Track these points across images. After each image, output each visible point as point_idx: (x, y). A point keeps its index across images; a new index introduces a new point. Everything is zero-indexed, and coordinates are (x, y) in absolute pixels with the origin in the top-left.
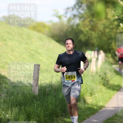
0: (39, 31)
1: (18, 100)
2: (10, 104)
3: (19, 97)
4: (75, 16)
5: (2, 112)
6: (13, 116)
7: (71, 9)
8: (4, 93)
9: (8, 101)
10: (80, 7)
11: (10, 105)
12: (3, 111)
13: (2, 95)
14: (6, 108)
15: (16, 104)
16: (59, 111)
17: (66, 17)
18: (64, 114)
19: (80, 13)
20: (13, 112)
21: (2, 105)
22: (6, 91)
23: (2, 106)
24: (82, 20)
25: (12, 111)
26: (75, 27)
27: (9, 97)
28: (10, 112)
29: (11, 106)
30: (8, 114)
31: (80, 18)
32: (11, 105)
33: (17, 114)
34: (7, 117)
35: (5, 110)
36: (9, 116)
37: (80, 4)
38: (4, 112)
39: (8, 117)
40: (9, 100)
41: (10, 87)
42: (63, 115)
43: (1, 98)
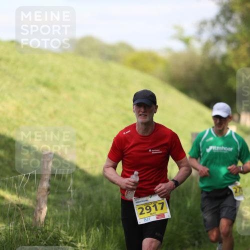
0: (144, 70)
1: (101, 213)
2: (85, 221)
3: (104, 208)
4: (218, 38)
5: (68, 237)
6: (91, 245)
7: (209, 25)
8: (71, 199)
9: (81, 215)
10: (228, 19)
11: (85, 224)
12: (69, 235)
13: (68, 202)
14: (76, 230)
15: (98, 220)
16: (185, 236)
17: (199, 40)
18: (197, 242)
19: (228, 32)
20: (90, 237)
21: (68, 224)
22: (76, 195)
23: (68, 226)
24: (233, 45)
25: (88, 236)
26: (218, 62)
27: (83, 207)
28: (84, 238)
29: (87, 225)
30: (80, 242)
31: (229, 42)
32: (87, 222)
33: (98, 241)
34: (79, 248)
35: (74, 234)
36: (83, 245)
37: (228, 14)
38: (73, 237)
39: (81, 247)
40: (83, 214)
41: (85, 186)
42: (194, 245)
43: (67, 209)
